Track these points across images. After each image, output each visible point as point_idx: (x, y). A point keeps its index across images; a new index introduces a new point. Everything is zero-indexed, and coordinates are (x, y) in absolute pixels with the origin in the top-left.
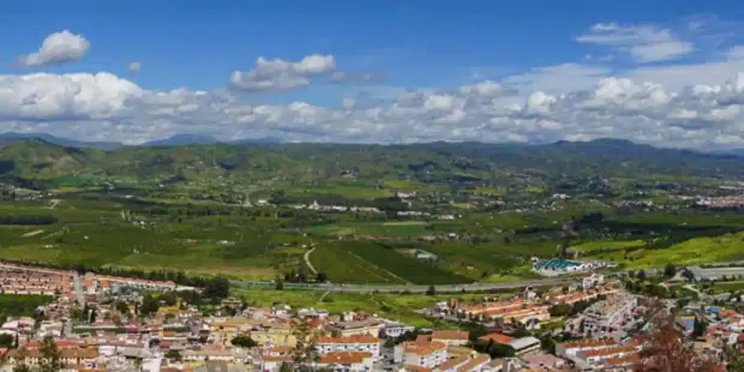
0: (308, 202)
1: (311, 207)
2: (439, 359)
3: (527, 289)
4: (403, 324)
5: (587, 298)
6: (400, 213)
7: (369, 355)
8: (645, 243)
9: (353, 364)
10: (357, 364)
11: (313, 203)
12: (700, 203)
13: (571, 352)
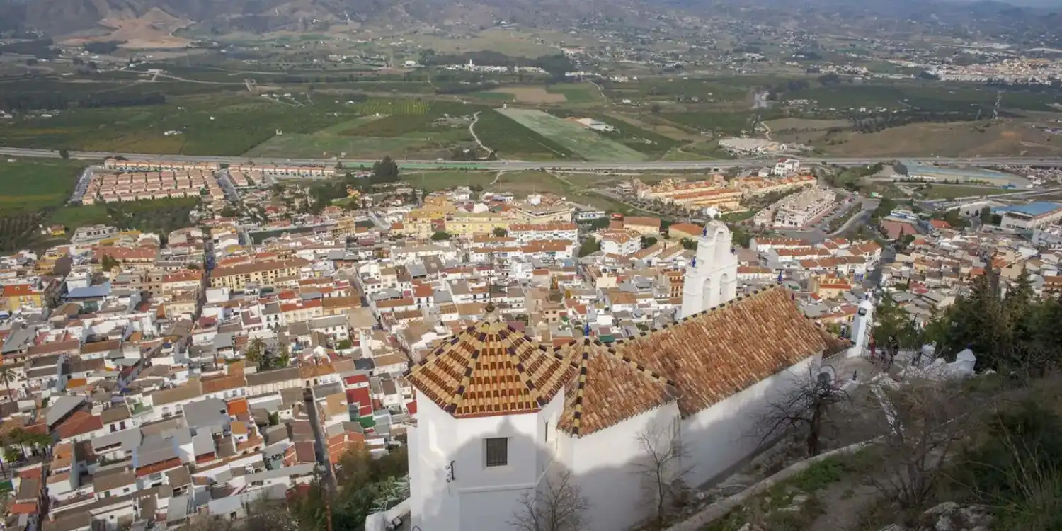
0: (463, 61)
1: (466, 67)
2: (634, 247)
3: (712, 170)
4: (594, 209)
5: (780, 188)
6: (567, 74)
7: (569, 242)
8: (852, 124)
9: (557, 253)
10: (561, 252)
11: (469, 63)
12: (932, 73)
13: (765, 248)
